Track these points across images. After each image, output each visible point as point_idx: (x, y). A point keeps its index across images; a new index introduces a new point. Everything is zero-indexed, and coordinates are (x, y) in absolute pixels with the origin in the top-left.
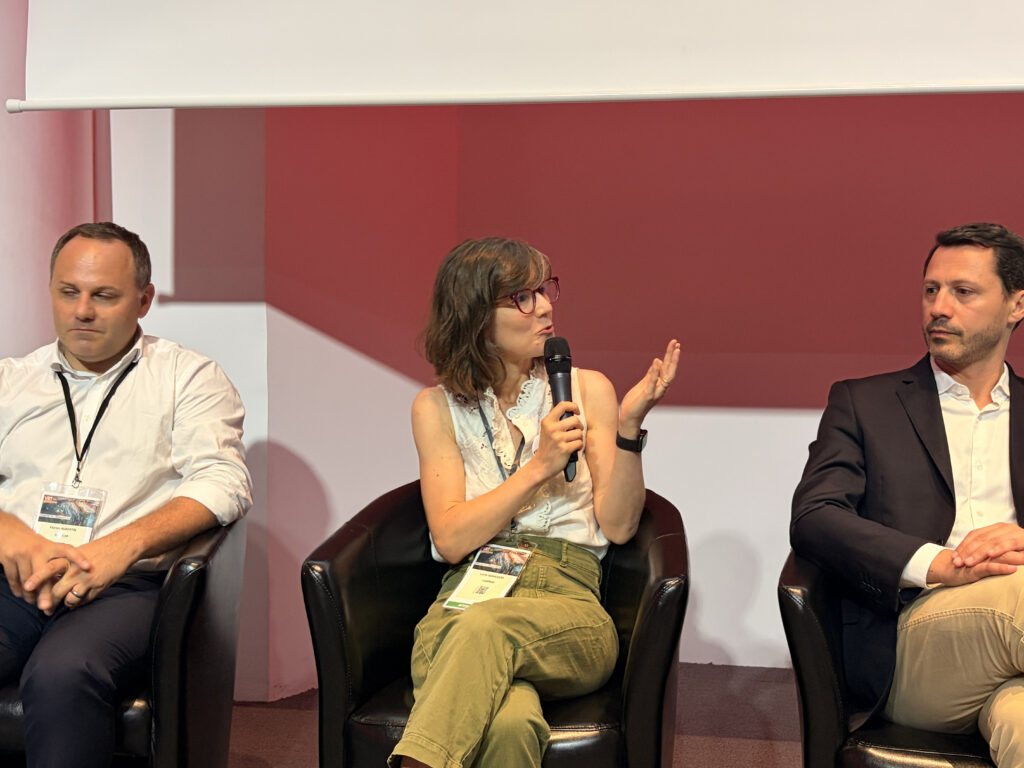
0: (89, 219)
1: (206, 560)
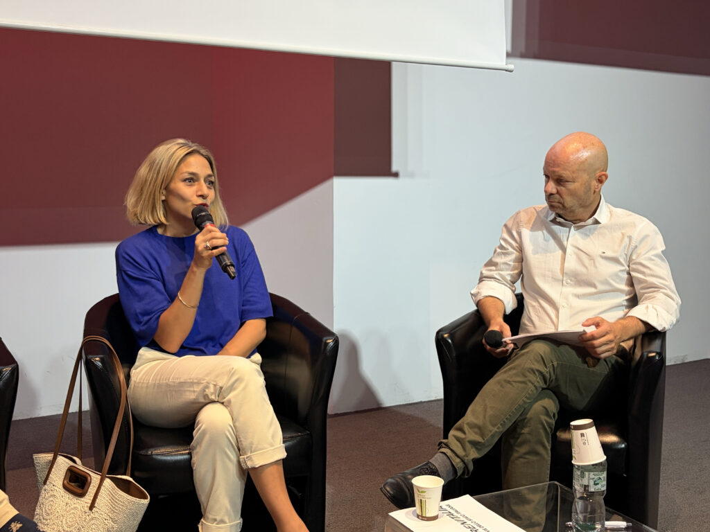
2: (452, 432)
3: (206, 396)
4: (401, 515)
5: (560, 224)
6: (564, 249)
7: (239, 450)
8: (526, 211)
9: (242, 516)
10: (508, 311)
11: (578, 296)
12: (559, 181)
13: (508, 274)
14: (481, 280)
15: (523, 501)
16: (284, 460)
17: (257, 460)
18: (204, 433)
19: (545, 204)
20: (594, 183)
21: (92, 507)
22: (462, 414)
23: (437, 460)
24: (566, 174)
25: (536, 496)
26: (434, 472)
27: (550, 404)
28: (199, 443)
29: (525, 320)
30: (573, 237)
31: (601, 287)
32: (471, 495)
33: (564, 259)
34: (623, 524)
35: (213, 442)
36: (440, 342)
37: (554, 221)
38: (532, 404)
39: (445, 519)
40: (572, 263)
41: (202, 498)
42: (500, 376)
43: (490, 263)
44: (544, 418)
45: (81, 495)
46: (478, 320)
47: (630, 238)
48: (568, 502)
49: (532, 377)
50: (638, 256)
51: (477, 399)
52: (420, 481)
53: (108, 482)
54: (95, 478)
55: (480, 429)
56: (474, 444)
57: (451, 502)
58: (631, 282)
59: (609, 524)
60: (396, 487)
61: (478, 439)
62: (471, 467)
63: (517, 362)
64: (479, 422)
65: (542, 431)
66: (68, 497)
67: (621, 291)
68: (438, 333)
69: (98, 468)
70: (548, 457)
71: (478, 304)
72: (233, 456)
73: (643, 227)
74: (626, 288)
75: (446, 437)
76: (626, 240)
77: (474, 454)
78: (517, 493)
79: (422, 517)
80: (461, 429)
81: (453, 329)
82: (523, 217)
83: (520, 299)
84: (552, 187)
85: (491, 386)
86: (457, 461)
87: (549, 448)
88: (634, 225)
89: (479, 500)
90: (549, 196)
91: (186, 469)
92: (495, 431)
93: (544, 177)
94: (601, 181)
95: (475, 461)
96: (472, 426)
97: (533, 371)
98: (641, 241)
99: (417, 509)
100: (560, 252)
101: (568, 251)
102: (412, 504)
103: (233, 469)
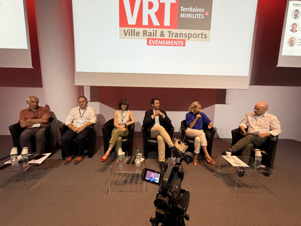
0: (82, 96)
1: (93, 127)
2: (233, 146)
3: (197, 135)
4: (224, 156)
5: (256, 116)
6: (257, 120)
7: (201, 143)
8: (250, 113)
9: (200, 151)
10: (245, 128)
11: (258, 128)
12: (258, 109)
13: (245, 123)
14: (240, 123)
15: (245, 158)
16: (207, 146)
17: (203, 145)
18: (196, 140)
19: (254, 113)
20: (265, 110)
21: (181, 146)
22: (235, 143)
23: (230, 150)
24: (259, 109)
25: (248, 158)
26: (229, 151)
27: (252, 145)
28: (196, 141)
29: (248, 130)
30: (259, 118)
31: (264, 127)
32: (236, 156)
33: (256, 122)
34: (265, 167)
35: (198, 141)
36: (232, 132)
37: (255, 115)
38: (248, 144)
39: (231, 158)
40: (258, 123)
41: (195, 148)
42: (242, 139)
43: (242, 121)
44: (250, 147)
45: (180, 144)
46: (240, 129)
47: (271, 119)
48: (254, 161)
49: (248, 140)
50: (273, 122)
51: (238, 142)
52: (227, 152)
53: (183, 143)
54: (182, 143)
55: (238, 147)
56: (237, 148)
57: (232, 156)
58: (270, 127)
59: (261, 166)
60: (223, 152)
61: (238, 148)
62: (236, 152)
63: (246, 138)
64: (238, 145)
65: (249, 149)
66: (178, 144)
67: (268, 128)
68: (232, 131)
69: (182, 141)
70: (250, 153)
71: (239, 127)
72: (200, 144)
73: (274, 117)
74: (269, 128)
75: (232, 146)
76: (270, 120)
77: (237, 150)
78: (244, 157)
79: (227, 157)
80: (235, 146)
81: (235, 130)
82: (249, 114)
83: (248, 126)
84: (256, 110)
85: (241, 140)
86: (234, 150)
87: (250, 151)
88: (272, 117)
89: (237, 157)
90: (255, 112)
91: (193, 143)
92: (240, 147)
93: (254, 108)
94: (266, 110)
95: (237, 151)
96: (237, 146)
97: (249, 139)
98: (274, 120)
99: (227, 156)
100: (256, 121)
101: (258, 120)
102: (226, 155)
103: (200, 145)
